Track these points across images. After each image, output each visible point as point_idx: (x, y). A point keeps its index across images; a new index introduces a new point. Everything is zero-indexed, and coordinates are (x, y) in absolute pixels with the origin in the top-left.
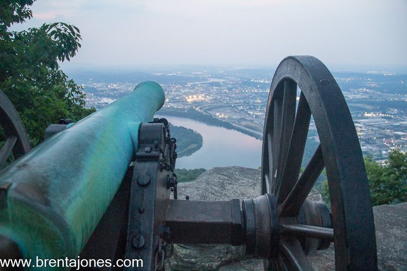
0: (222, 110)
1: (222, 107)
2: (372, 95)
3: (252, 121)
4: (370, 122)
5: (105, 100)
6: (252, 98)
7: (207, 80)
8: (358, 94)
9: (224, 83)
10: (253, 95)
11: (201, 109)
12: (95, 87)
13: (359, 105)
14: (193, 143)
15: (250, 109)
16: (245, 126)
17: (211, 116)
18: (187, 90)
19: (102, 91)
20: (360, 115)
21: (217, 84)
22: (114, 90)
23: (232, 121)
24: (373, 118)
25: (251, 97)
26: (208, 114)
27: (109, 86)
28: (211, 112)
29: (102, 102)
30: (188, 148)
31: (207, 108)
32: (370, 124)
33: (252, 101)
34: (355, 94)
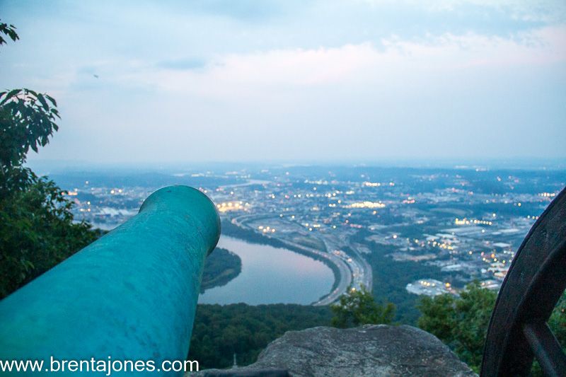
0: (266, 221)
1: (266, 217)
2: (462, 196)
3: (307, 236)
4: (463, 232)
5: (106, 211)
6: (307, 205)
7: (245, 182)
8: (444, 196)
9: (268, 185)
10: (309, 201)
11: (238, 221)
12: (93, 193)
13: (447, 210)
14: (228, 268)
15: (305, 219)
16: (299, 243)
17: (252, 230)
18: (218, 196)
19: (103, 199)
20: (449, 224)
21: (260, 188)
22: (119, 196)
23: (281, 236)
24: (466, 226)
25: (305, 203)
26: (249, 229)
27: (112, 192)
28: (252, 226)
29: (102, 213)
30: (222, 275)
31: (247, 219)
32: (463, 234)
33: (307, 209)
34: (441, 196)
